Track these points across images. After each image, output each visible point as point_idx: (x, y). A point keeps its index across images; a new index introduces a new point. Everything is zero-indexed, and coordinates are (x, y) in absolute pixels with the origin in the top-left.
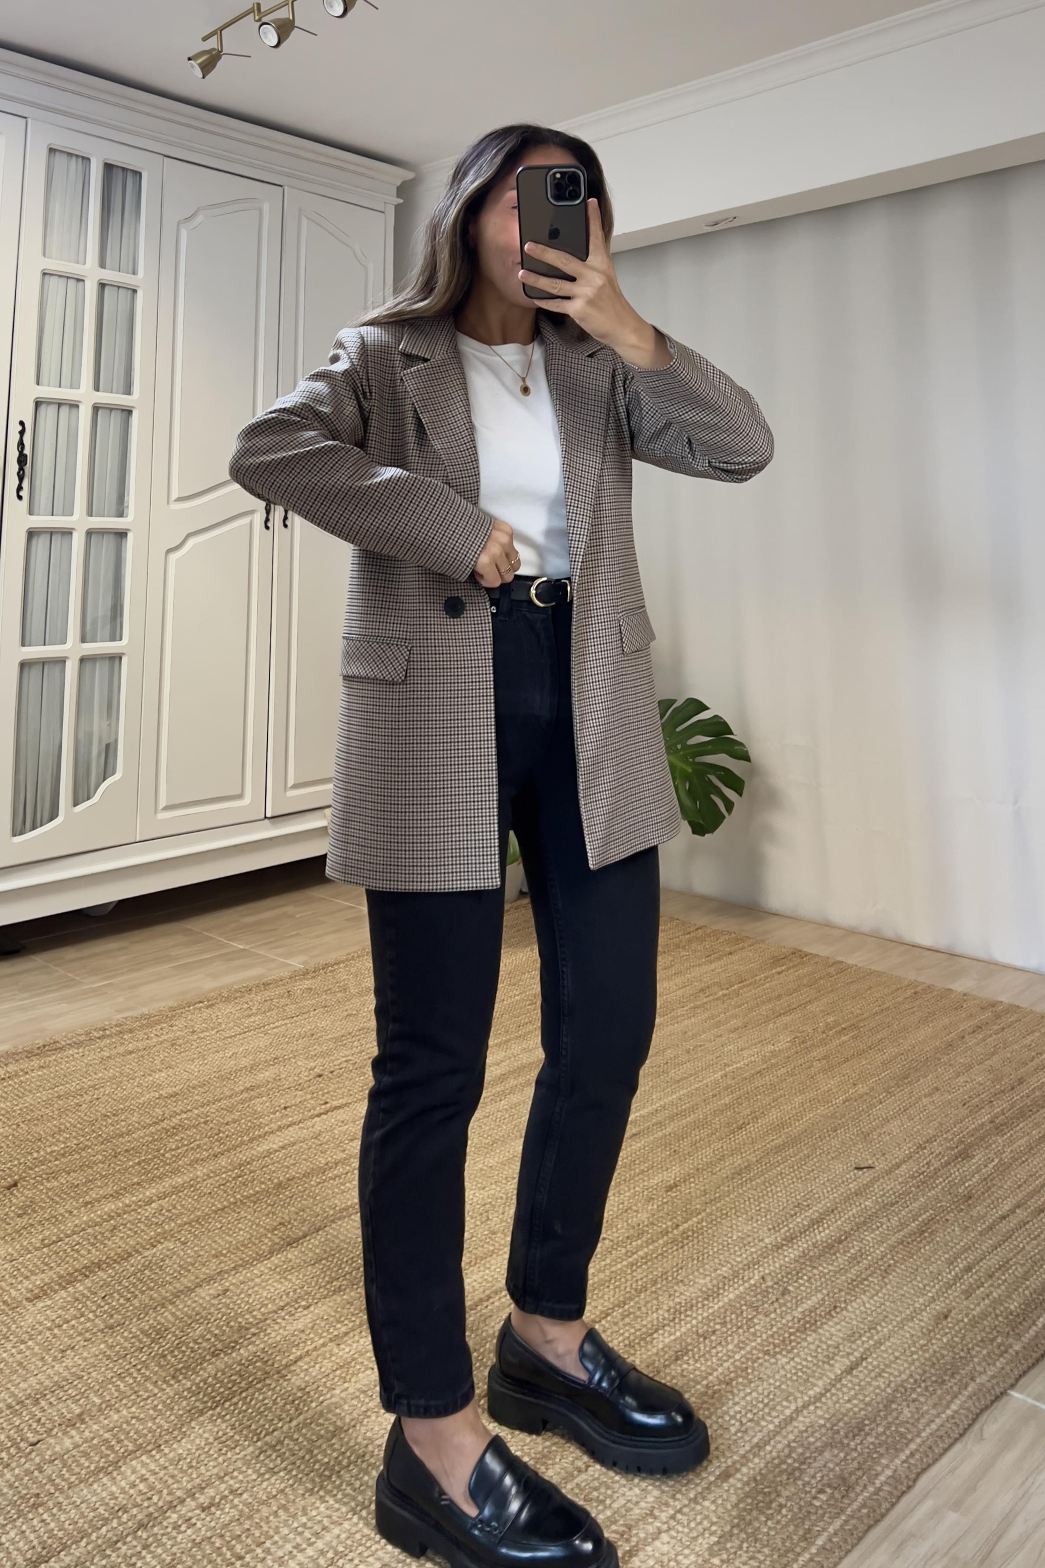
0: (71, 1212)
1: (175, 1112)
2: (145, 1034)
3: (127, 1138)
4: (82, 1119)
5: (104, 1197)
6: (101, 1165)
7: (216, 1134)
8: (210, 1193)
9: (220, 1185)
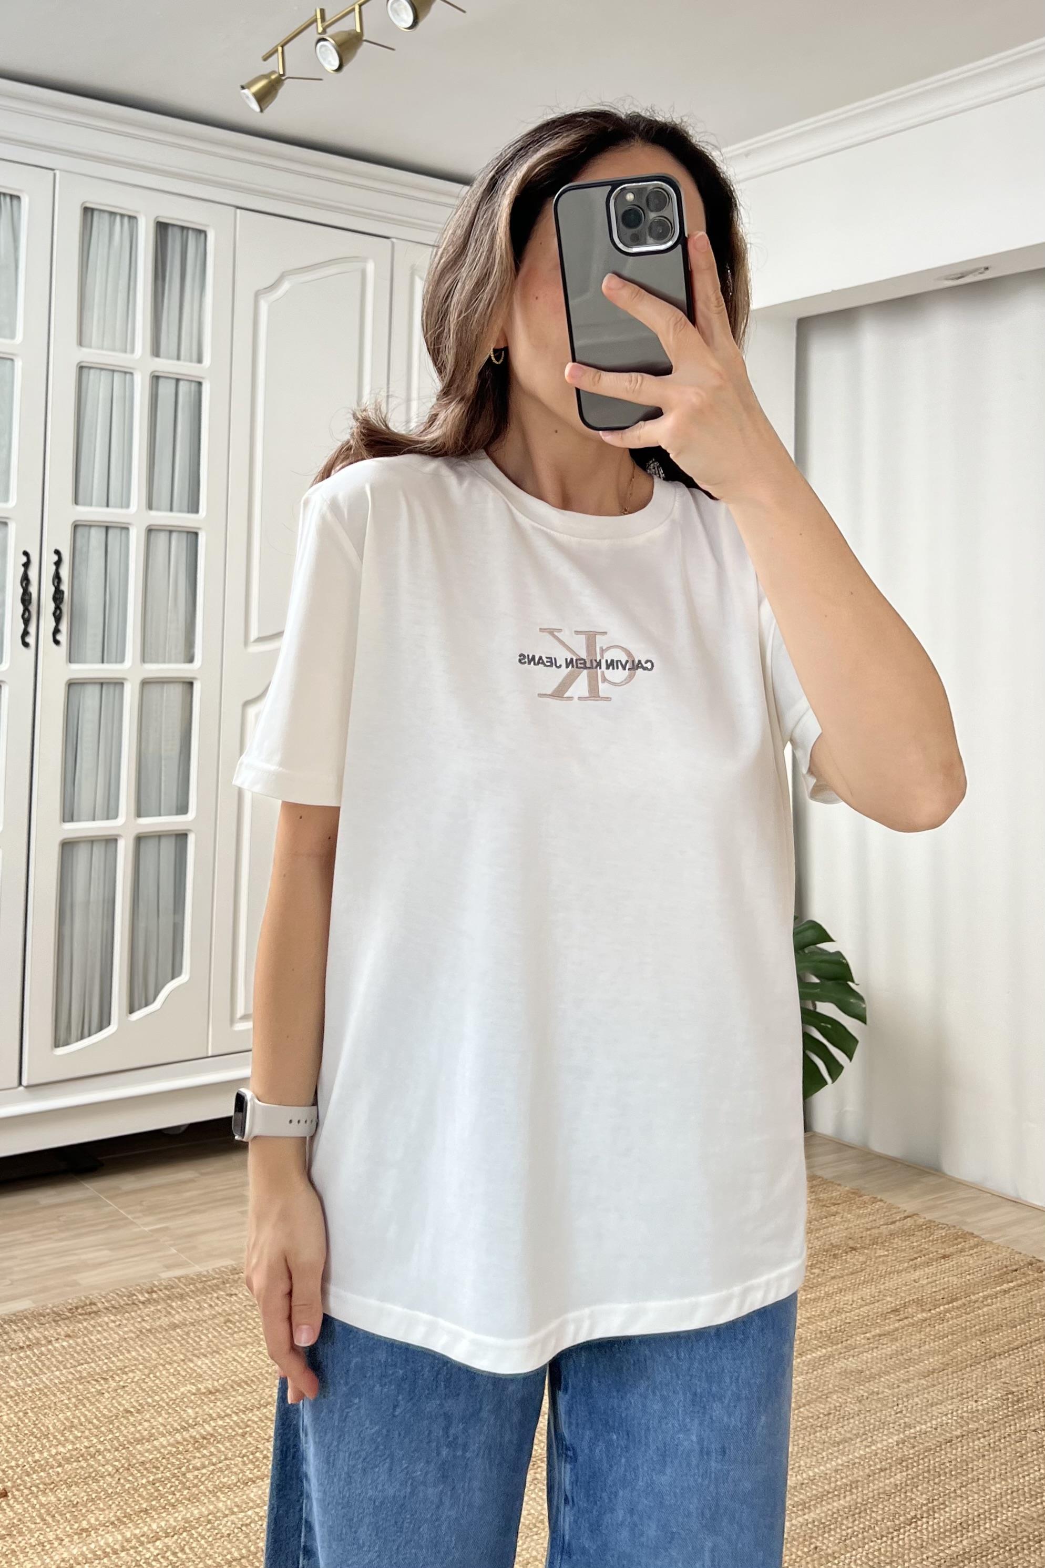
0: (63, 1540)
1: (210, 1415)
2: (198, 1302)
3: (147, 1446)
4: (101, 1412)
5: (104, 1525)
6: (109, 1479)
7: (252, 1454)
8: (229, 1535)
9: (242, 1525)
